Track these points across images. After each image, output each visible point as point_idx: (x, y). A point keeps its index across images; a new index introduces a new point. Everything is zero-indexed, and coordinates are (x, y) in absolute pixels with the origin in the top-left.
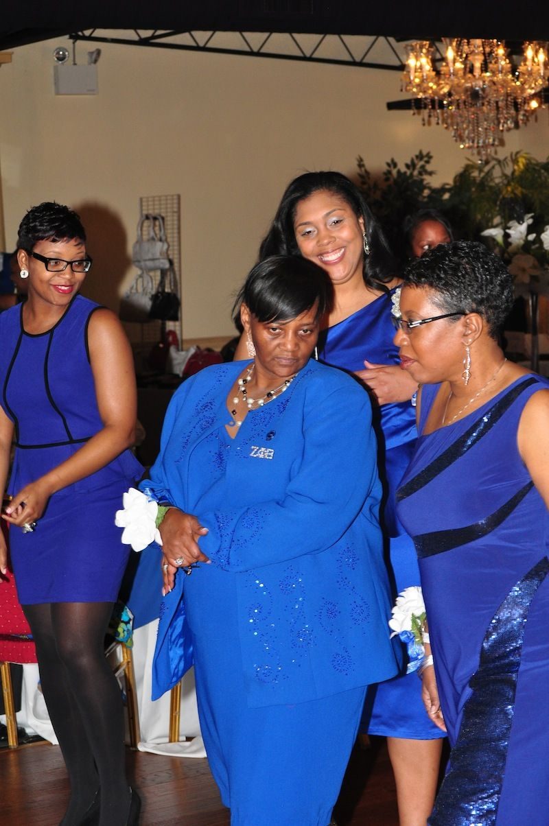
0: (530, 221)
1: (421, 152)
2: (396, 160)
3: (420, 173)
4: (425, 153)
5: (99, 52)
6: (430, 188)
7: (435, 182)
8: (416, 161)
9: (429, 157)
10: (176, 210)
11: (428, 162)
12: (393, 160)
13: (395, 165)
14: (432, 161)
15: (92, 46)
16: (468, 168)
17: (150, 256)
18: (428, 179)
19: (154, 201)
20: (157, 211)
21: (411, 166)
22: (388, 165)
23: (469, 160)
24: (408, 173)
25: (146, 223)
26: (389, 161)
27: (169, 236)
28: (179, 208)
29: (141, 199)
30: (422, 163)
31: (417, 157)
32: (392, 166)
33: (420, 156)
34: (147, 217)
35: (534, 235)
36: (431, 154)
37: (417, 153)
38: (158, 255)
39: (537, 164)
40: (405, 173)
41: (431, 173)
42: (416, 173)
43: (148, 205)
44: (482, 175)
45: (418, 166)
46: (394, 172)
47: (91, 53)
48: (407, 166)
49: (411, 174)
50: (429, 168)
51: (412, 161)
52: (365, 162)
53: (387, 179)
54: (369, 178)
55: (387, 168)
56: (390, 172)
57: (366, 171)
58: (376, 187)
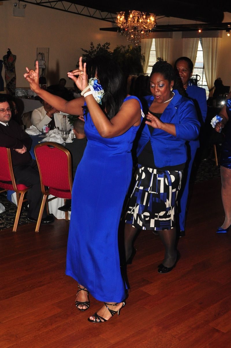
1: (107, 42)
2: (100, 44)
3: (107, 48)
4: (108, 43)
5: (26, 5)
6: (108, 52)
8: (105, 45)
9: (109, 44)
10: (47, 52)
11: (109, 45)
12: (99, 44)
13: (100, 45)
14: (110, 45)
15: (24, 3)
16: (118, 48)
17: (40, 64)
18: (108, 50)
19: (41, 49)
20: (42, 52)
21: (104, 46)
22: (98, 45)
23: (118, 46)
24: (103, 48)
25: (40, 55)
26: (98, 44)
27: (45, 59)
28: (49, 51)
29: (37, 48)
30: (107, 45)
31: (106, 44)
33: (107, 44)
34: (40, 53)
37: (106, 43)
38: (42, 64)
39: (134, 48)
41: (109, 48)
42: (105, 48)
43: (39, 50)
46: (100, 47)
47: (24, 6)
48: (103, 46)
49: (104, 48)
50: (109, 47)
52: (93, 44)
53: (97, 49)
54: (94, 48)
55: (98, 46)
56: (98, 47)
57: (93, 46)
58: (95, 50)
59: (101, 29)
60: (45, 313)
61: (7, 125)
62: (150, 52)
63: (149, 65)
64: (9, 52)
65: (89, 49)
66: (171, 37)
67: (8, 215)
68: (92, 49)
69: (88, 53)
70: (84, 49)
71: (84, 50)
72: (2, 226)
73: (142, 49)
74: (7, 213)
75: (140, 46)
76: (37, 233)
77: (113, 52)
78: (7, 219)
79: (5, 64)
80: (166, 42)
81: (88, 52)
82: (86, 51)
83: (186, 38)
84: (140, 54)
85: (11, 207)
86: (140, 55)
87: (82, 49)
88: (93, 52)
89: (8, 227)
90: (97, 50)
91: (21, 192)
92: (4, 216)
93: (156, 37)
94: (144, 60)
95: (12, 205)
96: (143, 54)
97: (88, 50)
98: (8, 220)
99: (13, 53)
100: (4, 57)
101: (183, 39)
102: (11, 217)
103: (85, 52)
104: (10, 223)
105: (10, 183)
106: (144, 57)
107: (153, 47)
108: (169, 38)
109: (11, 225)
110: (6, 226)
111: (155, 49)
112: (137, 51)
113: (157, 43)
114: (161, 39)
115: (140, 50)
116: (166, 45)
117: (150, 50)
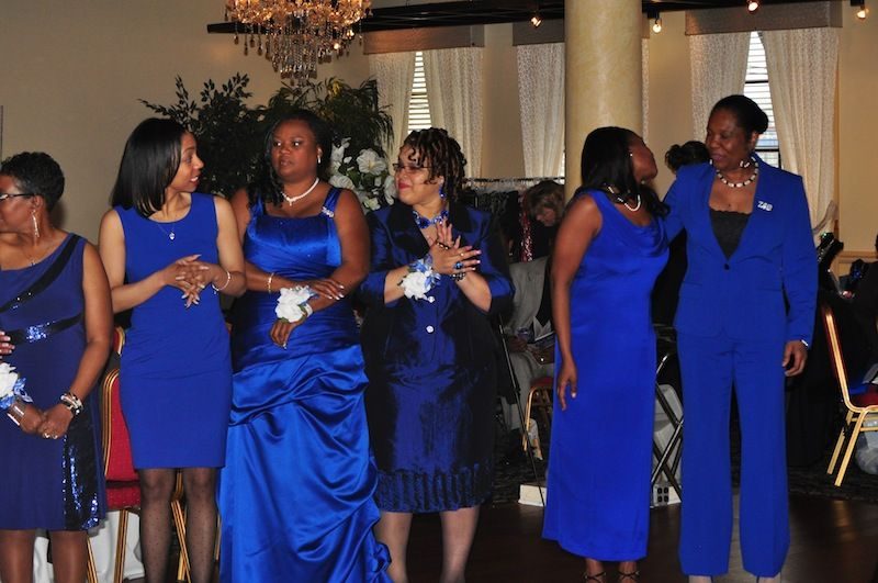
0: (347, 145)
1: (238, 75)
2: (213, 81)
3: (237, 95)
4: (242, 75)
6: (245, 110)
7: (250, 104)
8: (233, 83)
9: (246, 80)
11: (244, 84)
12: (211, 81)
13: (213, 86)
14: (249, 84)
16: (283, 92)
18: (244, 101)
21: (228, 88)
22: (206, 84)
24: (225, 95)
26: (207, 82)
30: (240, 85)
31: (234, 79)
32: (210, 87)
33: (237, 79)
35: (350, 158)
36: (248, 78)
37: (235, 75)
39: (350, 91)
40: (223, 94)
41: (247, 95)
42: (233, 93)
44: (297, 98)
45: (235, 88)
46: (212, 93)
48: (225, 87)
49: (228, 96)
50: (245, 90)
51: (230, 83)
52: (186, 81)
53: (204, 100)
54: (188, 98)
55: (204, 87)
56: (207, 93)
57: (185, 91)
58: (193, 106)
59: (212, 28)
62: (411, 101)
65: (170, 101)
66: (477, 43)
68: (181, 102)
70: (151, 103)
71: (153, 107)
73: (380, 90)
75: (375, 81)
77: (267, 105)
80: (462, 61)
81: (168, 111)
82: (162, 110)
83: (528, 46)
84: (376, 107)
86: (376, 115)
87: (145, 102)
88: (185, 111)
90: (200, 105)
93: (425, 46)
96: (387, 110)
97: (168, 107)
101: (519, 47)
103: (158, 111)
106: (388, 119)
107: (419, 83)
108: (470, 46)
111: (425, 90)
112: (365, 99)
113: (431, 68)
114: (442, 51)
115: (376, 93)
116: (462, 74)
117: (409, 95)
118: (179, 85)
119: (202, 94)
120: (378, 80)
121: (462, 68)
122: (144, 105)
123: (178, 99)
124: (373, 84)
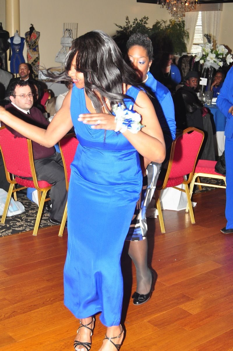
1: (145, 17)
2: (137, 18)
3: (144, 23)
4: (146, 17)
6: (146, 28)
7: (148, 26)
8: (143, 19)
9: (148, 18)
10: (76, 28)
11: (147, 20)
12: (136, 18)
13: (137, 20)
14: (148, 20)
16: (158, 23)
17: (67, 42)
19: (69, 24)
20: (69, 28)
21: (142, 21)
22: (135, 20)
23: (157, 20)
24: (141, 23)
25: (66, 32)
26: (135, 19)
27: (73, 36)
28: (77, 27)
29: (64, 24)
30: (145, 20)
31: (144, 18)
32: (136, 20)
33: (145, 18)
34: (67, 30)
36: (148, 17)
37: (144, 17)
38: (70, 42)
39: (177, 23)
40: (140, 23)
41: (147, 24)
42: (143, 23)
43: (66, 26)
45: (144, 21)
46: (136, 22)
48: (140, 21)
49: (142, 23)
50: (147, 22)
51: (142, 19)
52: (129, 18)
53: (134, 24)
54: (129, 23)
57: (129, 22)
58: (131, 26)
59: (138, 1)
60: (67, 331)
61: (28, 113)
62: (196, 28)
63: (194, 43)
64: (32, 29)
65: (124, 24)
66: (220, 10)
67: (27, 216)
68: (127, 25)
69: (122, 30)
70: (117, 25)
71: (118, 26)
72: (21, 229)
73: (185, 24)
74: (27, 213)
75: (184, 21)
76: (60, 237)
77: (151, 27)
78: (26, 221)
79: (27, 42)
80: (214, 15)
81: (123, 27)
82: (121, 27)
84: (184, 29)
85: (32, 207)
86: (184, 32)
87: (116, 24)
88: (128, 28)
89: (27, 230)
90: (133, 26)
91: (43, 190)
92: (23, 217)
93: (202, 10)
94: (188, 37)
95: (33, 204)
96: (187, 30)
97: (123, 26)
98: (28, 222)
99: (37, 29)
100: (26, 34)
102: (31, 218)
103: (120, 27)
104: (30, 226)
105: (30, 179)
106: (188, 33)
107: (199, 22)
108: (218, 10)
109: (31, 228)
110: (26, 228)
111: (201, 24)
112: (180, 27)
113: (204, 17)
114: (208, 12)
115: (184, 24)
116: (214, 19)
117: (195, 25)
118: (127, 19)
119: (133, 22)
120: (185, 21)
121: (214, 18)
122: (116, 25)
123: (126, 24)
124: (183, 22)
